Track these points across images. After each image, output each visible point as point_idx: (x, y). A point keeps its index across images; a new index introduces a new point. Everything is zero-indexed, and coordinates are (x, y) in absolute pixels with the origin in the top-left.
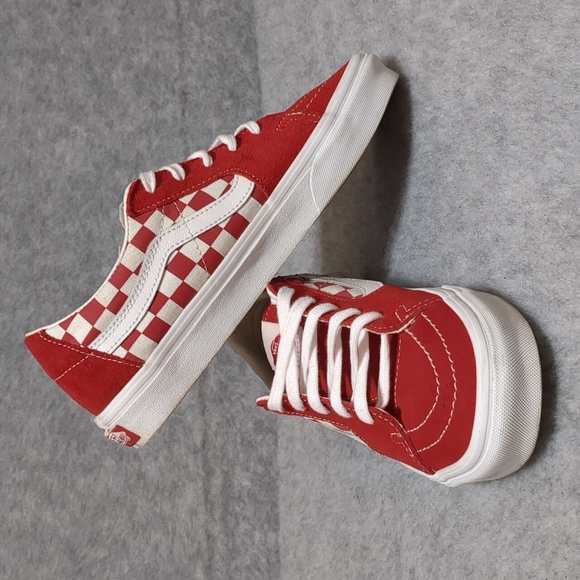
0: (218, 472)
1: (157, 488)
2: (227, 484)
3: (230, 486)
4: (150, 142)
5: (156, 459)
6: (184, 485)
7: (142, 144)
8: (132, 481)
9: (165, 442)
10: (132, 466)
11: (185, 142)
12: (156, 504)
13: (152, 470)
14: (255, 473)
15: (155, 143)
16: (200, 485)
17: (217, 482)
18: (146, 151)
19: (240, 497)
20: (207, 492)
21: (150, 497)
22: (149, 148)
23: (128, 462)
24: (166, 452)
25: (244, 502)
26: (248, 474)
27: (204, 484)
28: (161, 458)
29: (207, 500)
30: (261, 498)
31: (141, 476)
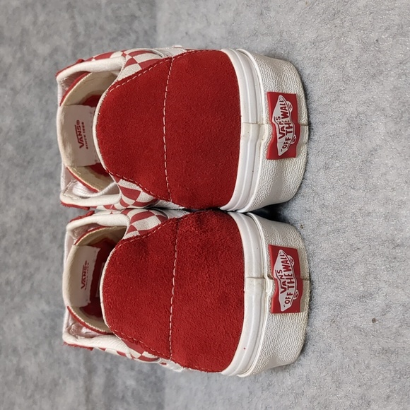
0: (100, 370)
1: (36, 386)
2: (110, 384)
3: (113, 385)
4: (36, 16)
5: (36, 354)
6: (64, 382)
7: (27, 20)
8: (10, 378)
9: (46, 337)
10: (11, 361)
11: (73, 17)
12: (35, 403)
13: (31, 366)
14: (140, 372)
15: (41, 18)
16: (81, 383)
17: (99, 381)
18: (31, 28)
19: (123, 397)
20: (88, 391)
21: (28, 395)
22: (35, 23)
23: (7, 356)
24: (46, 347)
25: (128, 403)
26: (133, 373)
27: (85, 382)
28: (41, 354)
29: (88, 400)
30: (147, 399)
31: (20, 372)
